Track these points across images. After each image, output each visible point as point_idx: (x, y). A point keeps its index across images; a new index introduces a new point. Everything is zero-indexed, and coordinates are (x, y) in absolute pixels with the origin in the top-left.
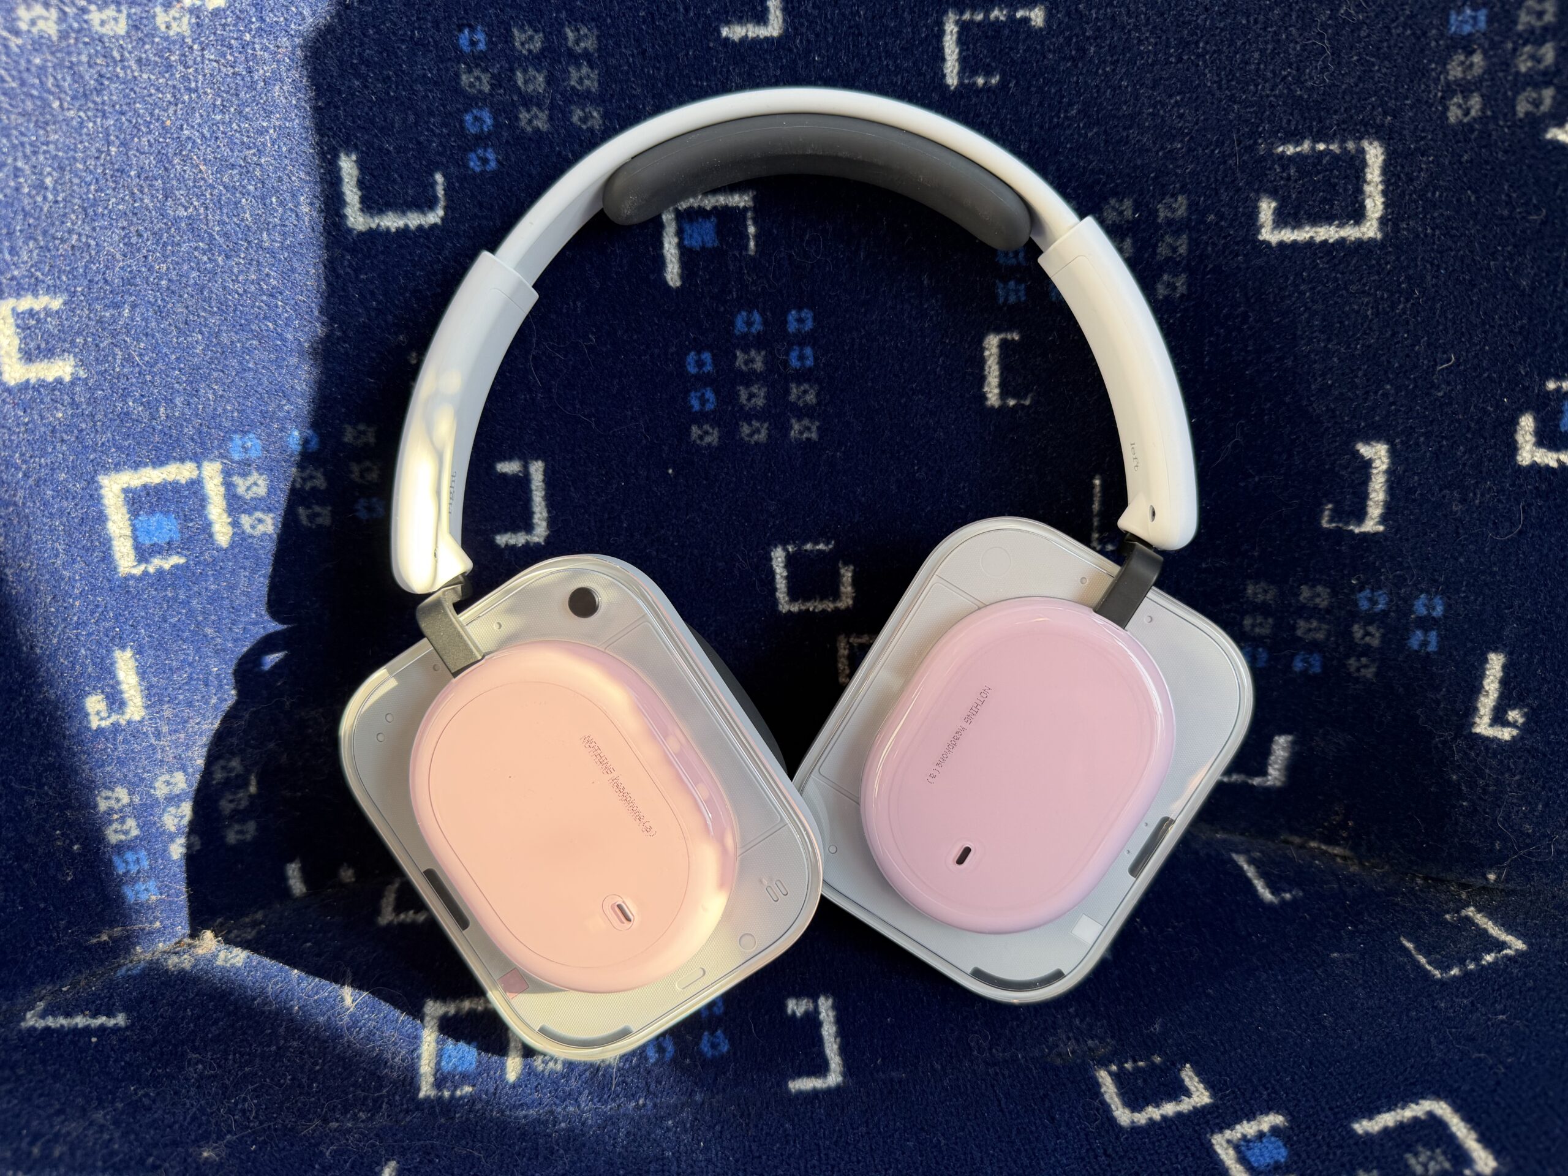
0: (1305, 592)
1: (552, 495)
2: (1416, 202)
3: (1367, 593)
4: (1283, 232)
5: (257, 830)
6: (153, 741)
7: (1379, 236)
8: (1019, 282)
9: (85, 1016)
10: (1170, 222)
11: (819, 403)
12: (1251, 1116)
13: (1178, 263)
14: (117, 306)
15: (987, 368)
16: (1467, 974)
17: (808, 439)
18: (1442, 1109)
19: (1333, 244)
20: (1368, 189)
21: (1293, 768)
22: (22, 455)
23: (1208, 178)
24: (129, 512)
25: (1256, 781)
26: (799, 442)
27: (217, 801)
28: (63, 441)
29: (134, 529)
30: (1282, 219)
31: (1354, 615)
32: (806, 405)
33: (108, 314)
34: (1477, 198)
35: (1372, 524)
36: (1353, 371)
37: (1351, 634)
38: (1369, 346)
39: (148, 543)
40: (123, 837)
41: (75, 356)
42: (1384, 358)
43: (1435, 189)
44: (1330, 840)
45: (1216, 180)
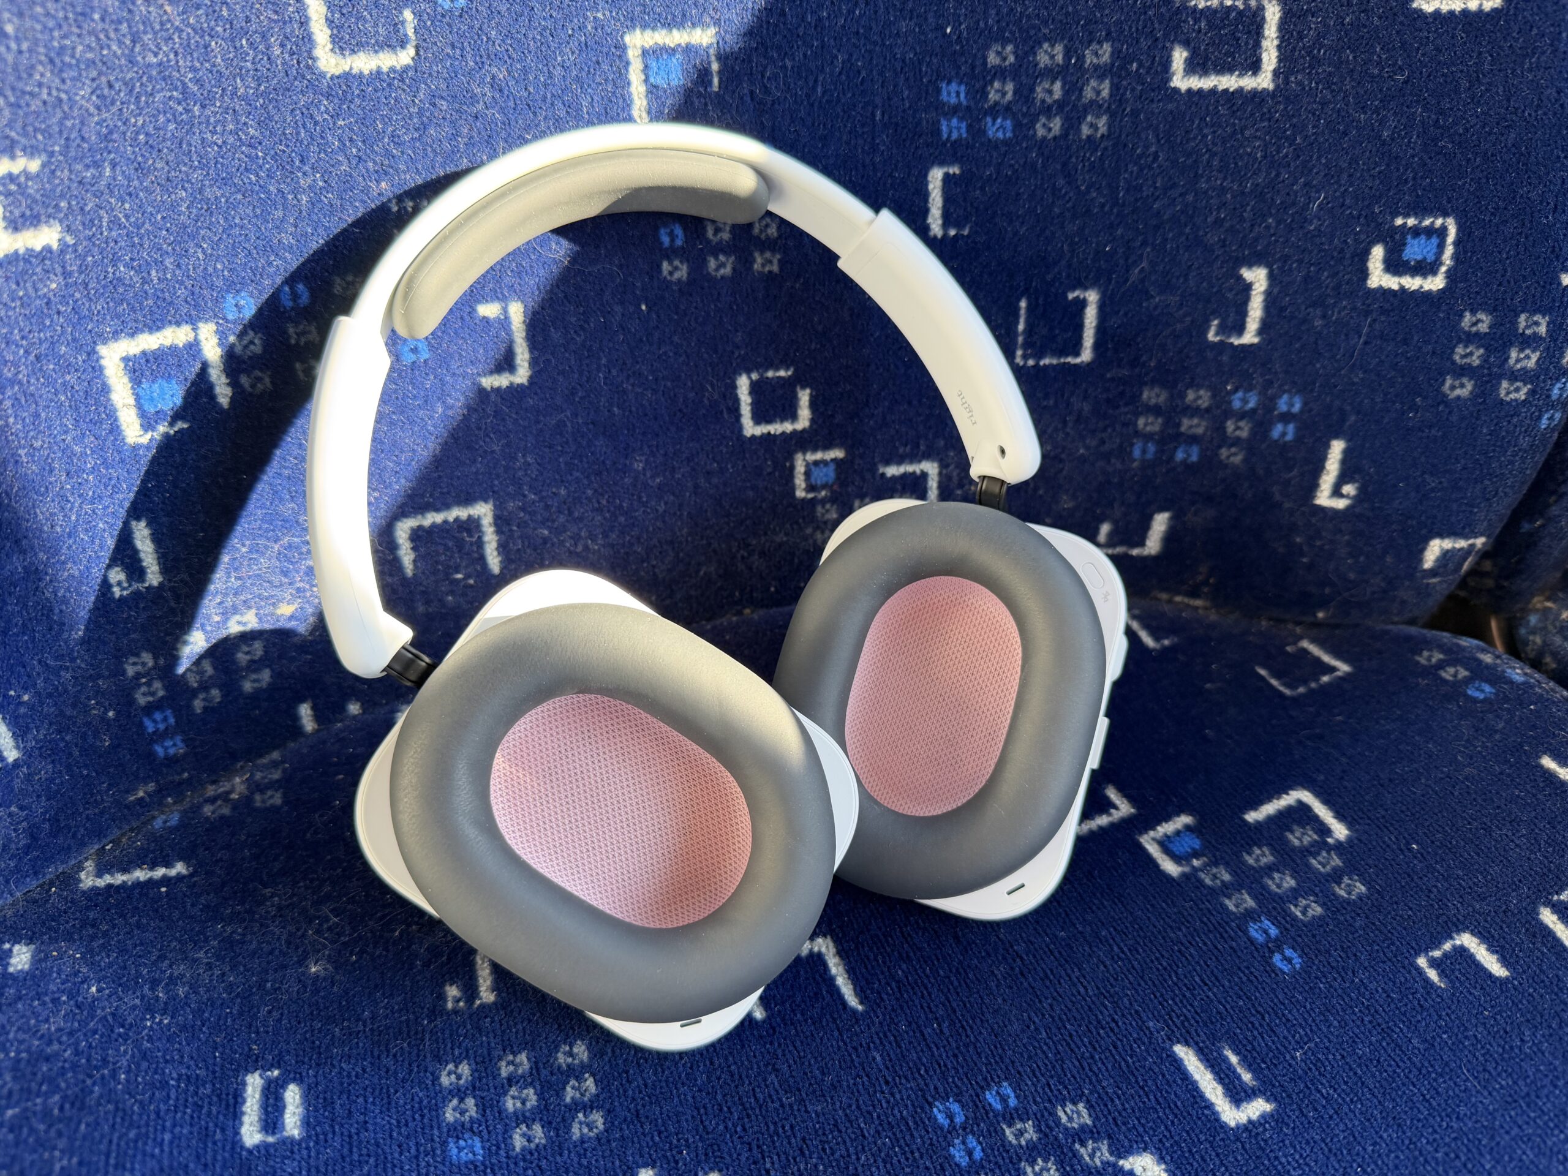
0: (1191, 395)
1: (534, 336)
2: (1304, 57)
3: (1240, 394)
4: (1192, 79)
5: (271, 677)
6: (173, 604)
7: (1271, 87)
8: (961, 119)
9: (142, 869)
10: (1096, 67)
11: (780, 237)
12: (1167, 818)
13: (1100, 106)
14: (97, 165)
15: (931, 200)
16: (1312, 691)
17: (770, 272)
18: (1306, 796)
19: (1233, 93)
20: (1265, 44)
21: (1170, 538)
22: (21, 330)
23: (1130, 28)
24: (131, 380)
25: (1135, 552)
26: (760, 273)
27: (233, 654)
28: (59, 313)
29: (138, 398)
30: (1194, 66)
31: (1228, 413)
32: (768, 238)
33: (89, 175)
34: (1354, 57)
35: (1250, 337)
36: (1242, 207)
37: (1224, 429)
38: (1257, 185)
39: (152, 411)
40: (151, 699)
41: (61, 221)
42: (1269, 196)
43: (1322, 46)
44: (1194, 593)
45: (1137, 29)
